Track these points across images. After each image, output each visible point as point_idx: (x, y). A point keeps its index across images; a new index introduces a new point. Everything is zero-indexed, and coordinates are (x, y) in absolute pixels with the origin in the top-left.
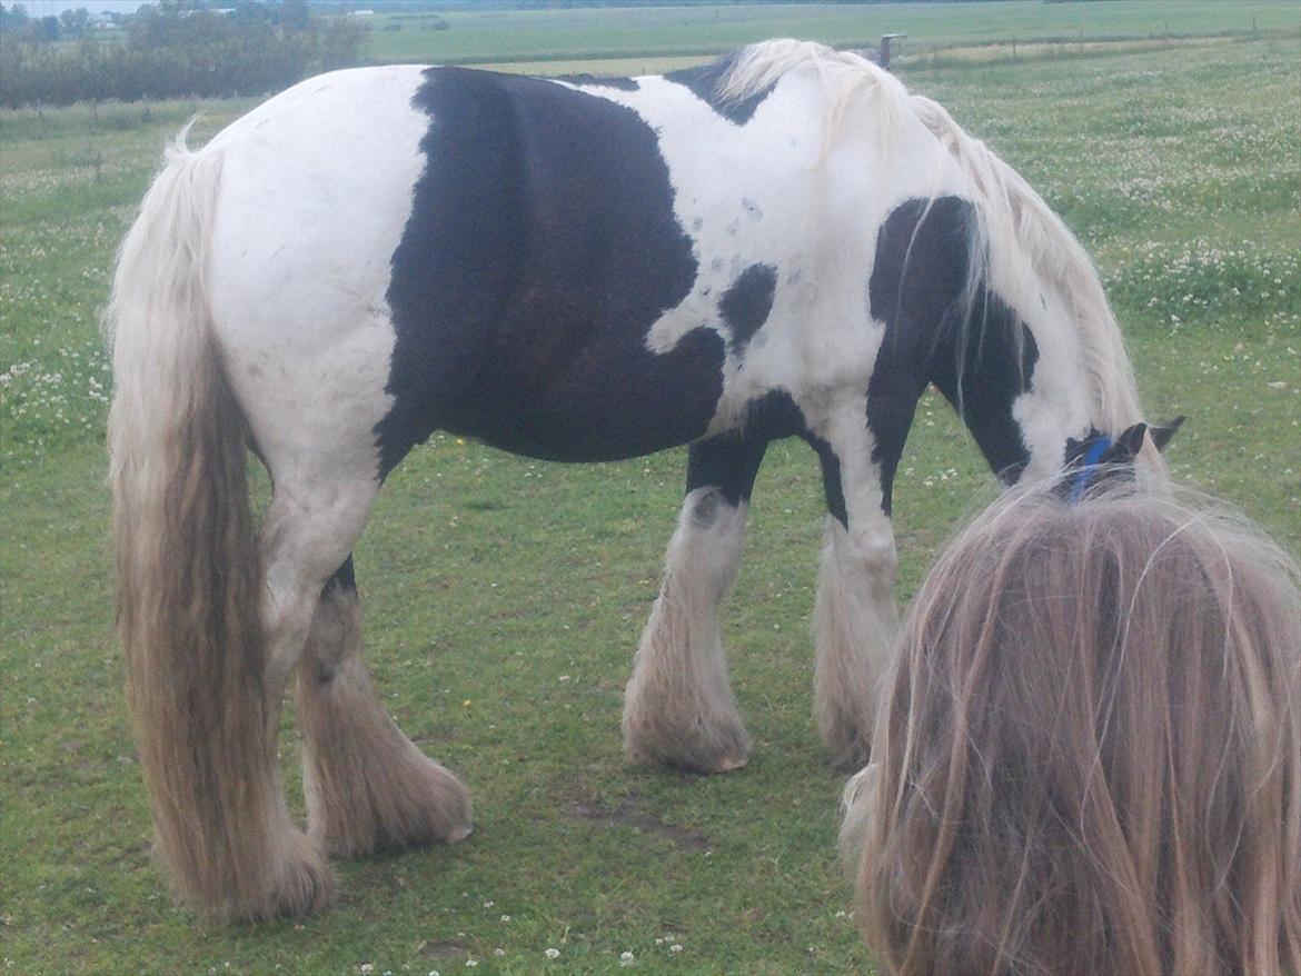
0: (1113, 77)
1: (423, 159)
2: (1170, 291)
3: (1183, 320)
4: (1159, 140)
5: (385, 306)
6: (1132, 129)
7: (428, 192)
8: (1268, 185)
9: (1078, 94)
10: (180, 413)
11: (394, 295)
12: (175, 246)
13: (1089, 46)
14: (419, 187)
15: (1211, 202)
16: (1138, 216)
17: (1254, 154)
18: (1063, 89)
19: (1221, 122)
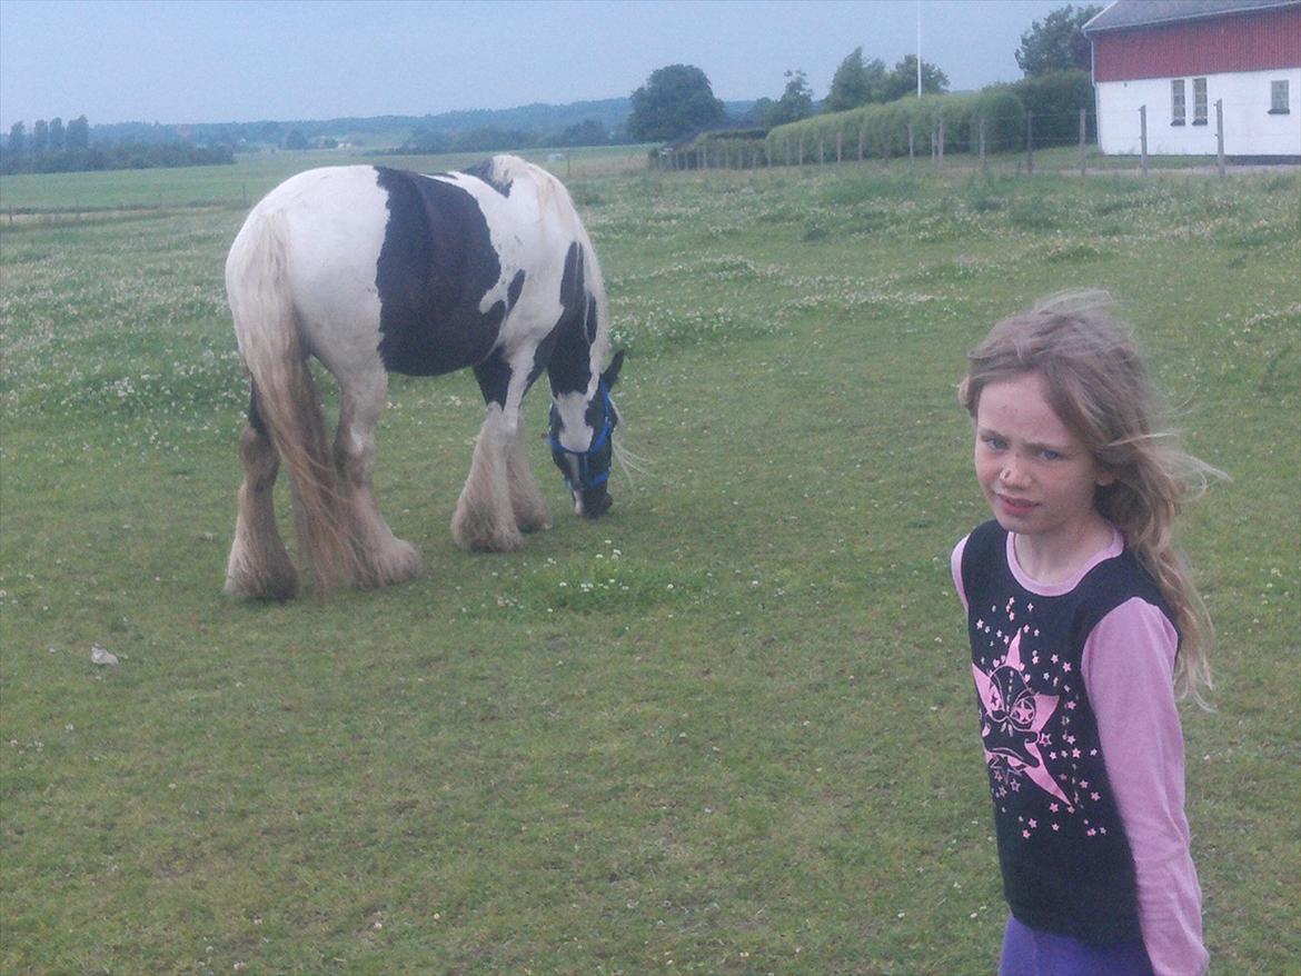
1: (388, 212)
5: (376, 288)
7: (392, 229)
10: (288, 343)
11: (379, 282)
12: (272, 261)
13: (84, 216)
14: (388, 226)
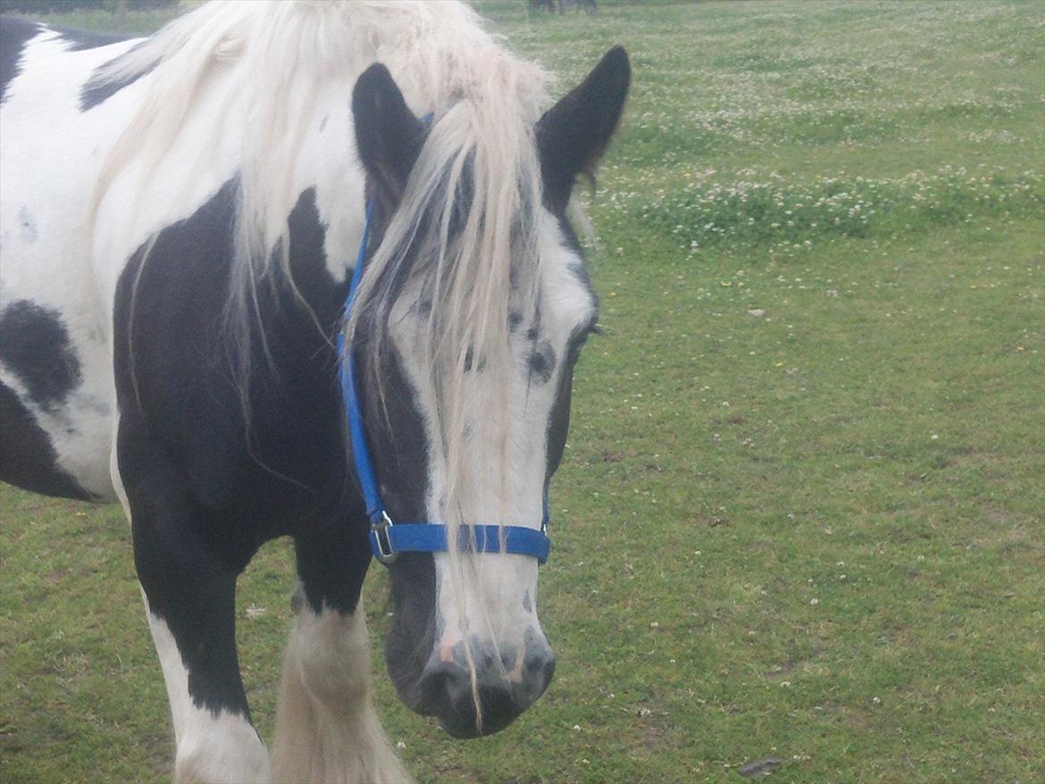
0: (756, 17)
2: (696, 219)
3: (701, 246)
4: (762, 76)
6: (747, 65)
8: (827, 120)
9: (722, 32)
15: (776, 133)
16: (709, 144)
17: (832, 91)
18: (713, 26)
19: (821, 61)
